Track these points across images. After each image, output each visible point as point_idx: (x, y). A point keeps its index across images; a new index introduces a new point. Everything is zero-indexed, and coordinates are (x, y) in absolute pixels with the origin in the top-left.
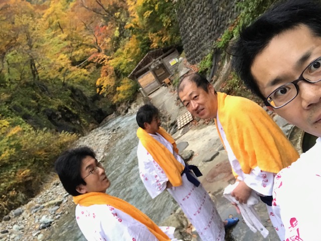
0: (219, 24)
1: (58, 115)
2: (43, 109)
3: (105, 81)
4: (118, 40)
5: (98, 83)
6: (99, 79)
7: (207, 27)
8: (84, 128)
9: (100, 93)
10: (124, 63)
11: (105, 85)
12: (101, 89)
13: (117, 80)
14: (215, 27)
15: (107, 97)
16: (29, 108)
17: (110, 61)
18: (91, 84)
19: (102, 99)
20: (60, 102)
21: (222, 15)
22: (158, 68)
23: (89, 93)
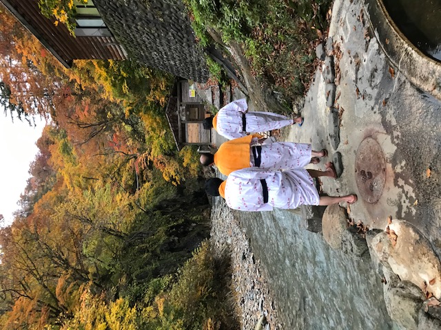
0: (179, 28)
1: (174, 240)
2: (158, 251)
3: (170, 171)
4: (135, 131)
5: (167, 179)
6: (164, 175)
7: (174, 41)
8: (203, 223)
9: (179, 183)
10: (162, 142)
11: (173, 173)
12: (175, 180)
13: (175, 159)
14: (179, 34)
15: (186, 179)
16: (149, 263)
17: (152, 153)
18: (164, 185)
19: (186, 184)
20: (162, 229)
21: (171, 18)
22: (188, 113)
23: (171, 194)
